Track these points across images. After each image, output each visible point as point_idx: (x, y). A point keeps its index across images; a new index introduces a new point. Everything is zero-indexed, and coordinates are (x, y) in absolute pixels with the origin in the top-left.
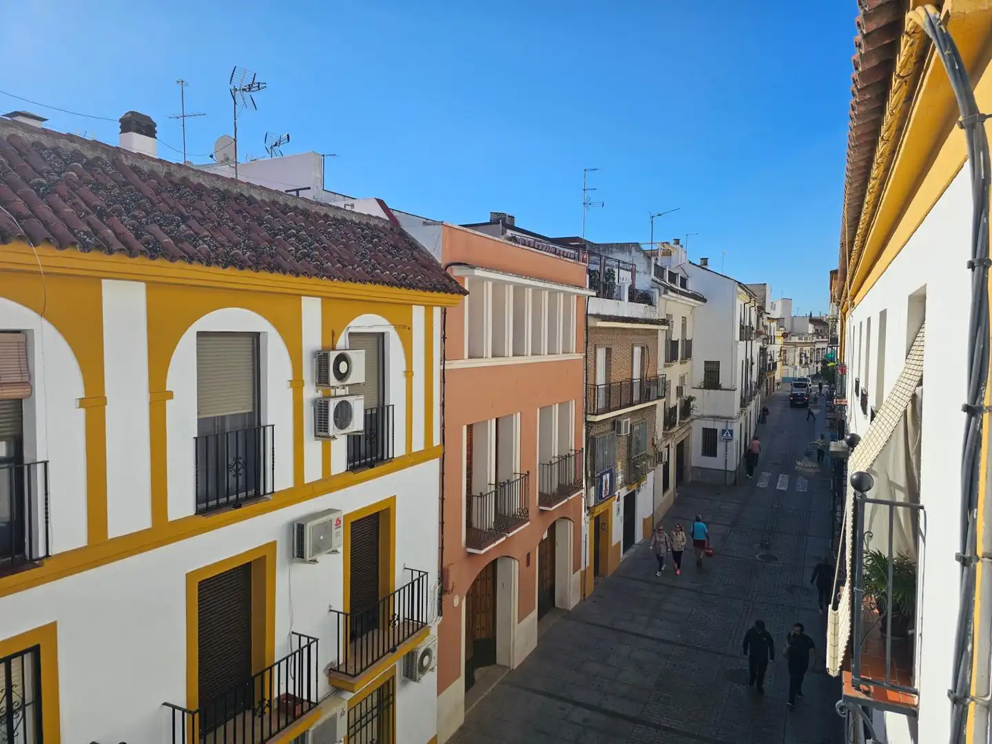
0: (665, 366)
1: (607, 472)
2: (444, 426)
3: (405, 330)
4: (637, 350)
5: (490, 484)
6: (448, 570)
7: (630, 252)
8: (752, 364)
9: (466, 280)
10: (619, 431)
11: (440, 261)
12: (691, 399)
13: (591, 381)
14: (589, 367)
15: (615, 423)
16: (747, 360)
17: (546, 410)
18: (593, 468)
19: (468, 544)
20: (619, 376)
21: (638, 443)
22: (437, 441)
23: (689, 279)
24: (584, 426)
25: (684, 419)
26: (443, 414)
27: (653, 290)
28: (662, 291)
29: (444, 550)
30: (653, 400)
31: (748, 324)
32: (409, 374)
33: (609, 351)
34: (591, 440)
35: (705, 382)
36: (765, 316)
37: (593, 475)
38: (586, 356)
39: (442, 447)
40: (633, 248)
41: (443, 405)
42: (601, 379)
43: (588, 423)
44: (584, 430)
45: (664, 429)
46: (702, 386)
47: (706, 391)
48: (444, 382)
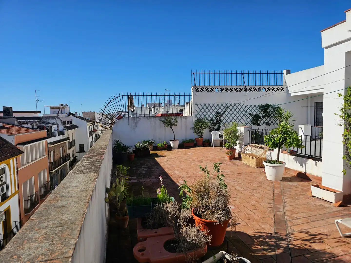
0: (69, 150)
1: (56, 185)
2: (18, 185)
3: (9, 165)
4: (61, 148)
5: (28, 197)
6: (22, 220)
7: (56, 119)
8: (93, 142)
9: (20, 147)
10: (58, 173)
11: (14, 145)
12: (76, 156)
13: (50, 162)
14: (49, 158)
15: (57, 171)
16: (91, 141)
17: (40, 174)
18: (52, 185)
19: (25, 213)
20: (57, 157)
21: (63, 174)
22: (17, 189)
23: (73, 121)
24: (49, 174)
25: (75, 163)
26: (18, 183)
27: (63, 130)
28: (67, 130)
29: (21, 215)
30: (67, 162)
31: (91, 131)
32: (11, 175)
33: (54, 152)
34: (51, 178)
35: (80, 150)
36: (96, 122)
37: (52, 187)
38: (48, 155)
39: (18, 191)
40: (56, 118)
41: (18, 180)
42: (52, 161)
43: (50, 173)
44: (49, 175)
45: (70, 168)
46: (79, 152)
47: (80, 153)
48: (18, 175)
